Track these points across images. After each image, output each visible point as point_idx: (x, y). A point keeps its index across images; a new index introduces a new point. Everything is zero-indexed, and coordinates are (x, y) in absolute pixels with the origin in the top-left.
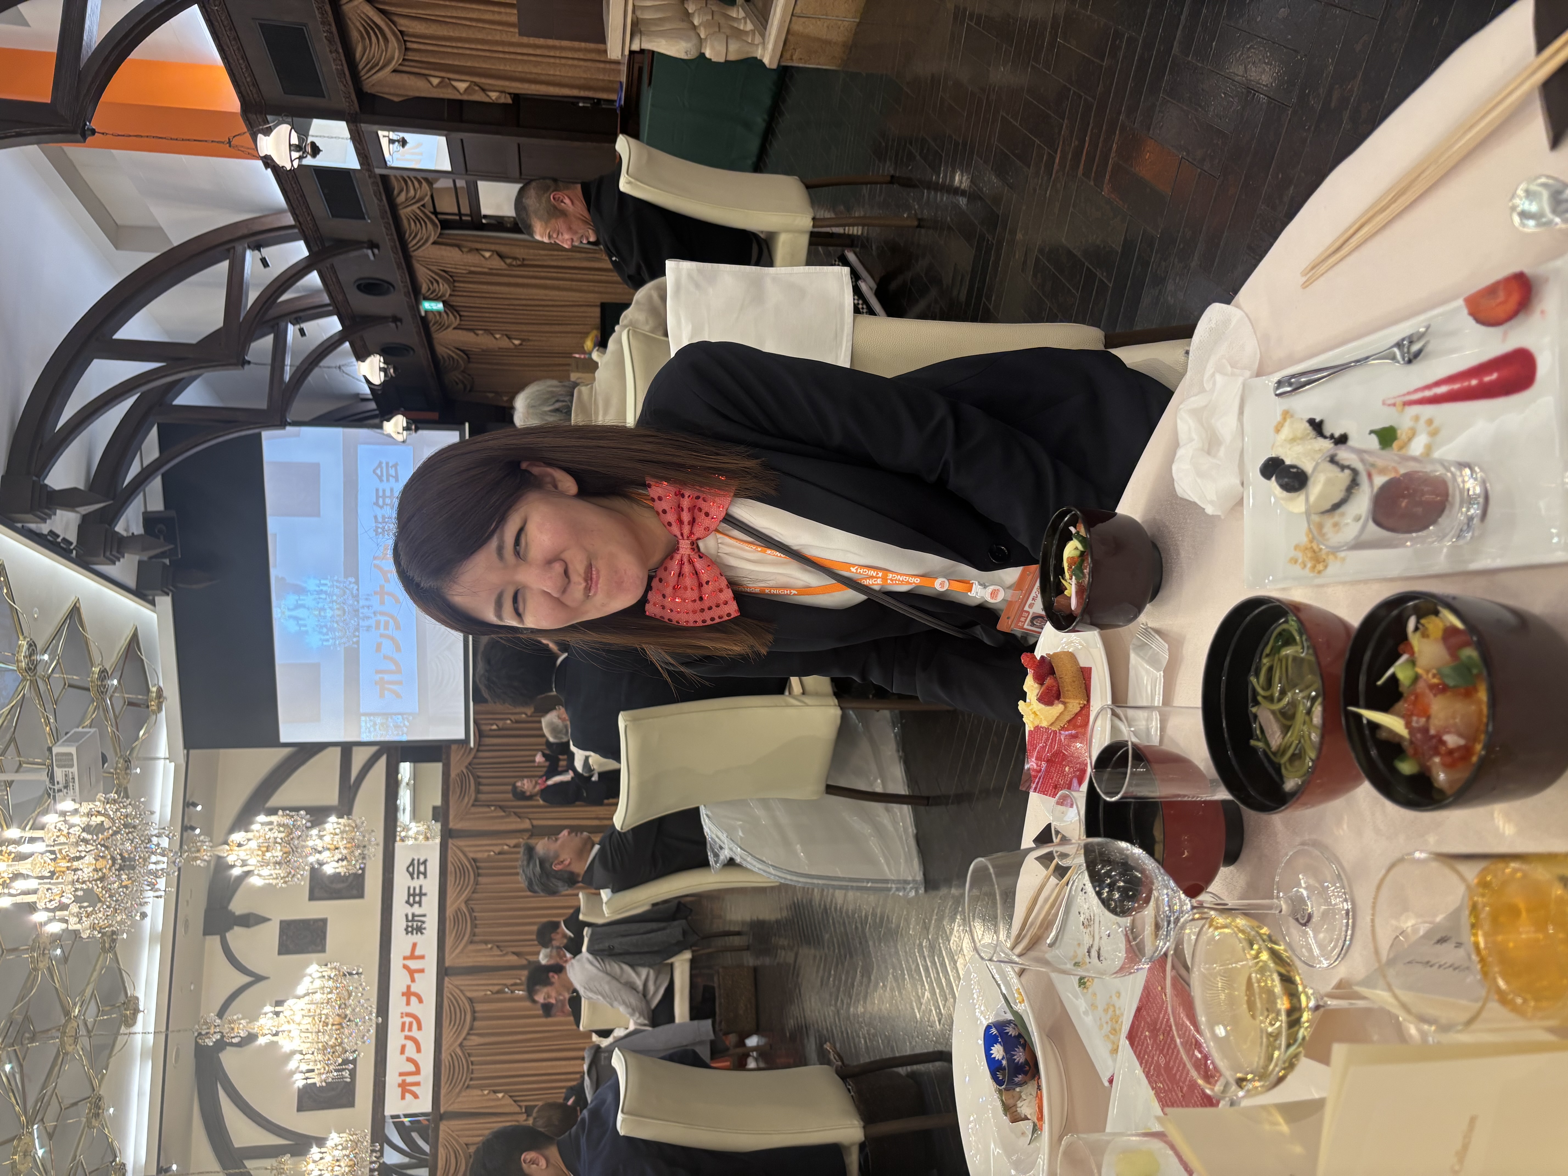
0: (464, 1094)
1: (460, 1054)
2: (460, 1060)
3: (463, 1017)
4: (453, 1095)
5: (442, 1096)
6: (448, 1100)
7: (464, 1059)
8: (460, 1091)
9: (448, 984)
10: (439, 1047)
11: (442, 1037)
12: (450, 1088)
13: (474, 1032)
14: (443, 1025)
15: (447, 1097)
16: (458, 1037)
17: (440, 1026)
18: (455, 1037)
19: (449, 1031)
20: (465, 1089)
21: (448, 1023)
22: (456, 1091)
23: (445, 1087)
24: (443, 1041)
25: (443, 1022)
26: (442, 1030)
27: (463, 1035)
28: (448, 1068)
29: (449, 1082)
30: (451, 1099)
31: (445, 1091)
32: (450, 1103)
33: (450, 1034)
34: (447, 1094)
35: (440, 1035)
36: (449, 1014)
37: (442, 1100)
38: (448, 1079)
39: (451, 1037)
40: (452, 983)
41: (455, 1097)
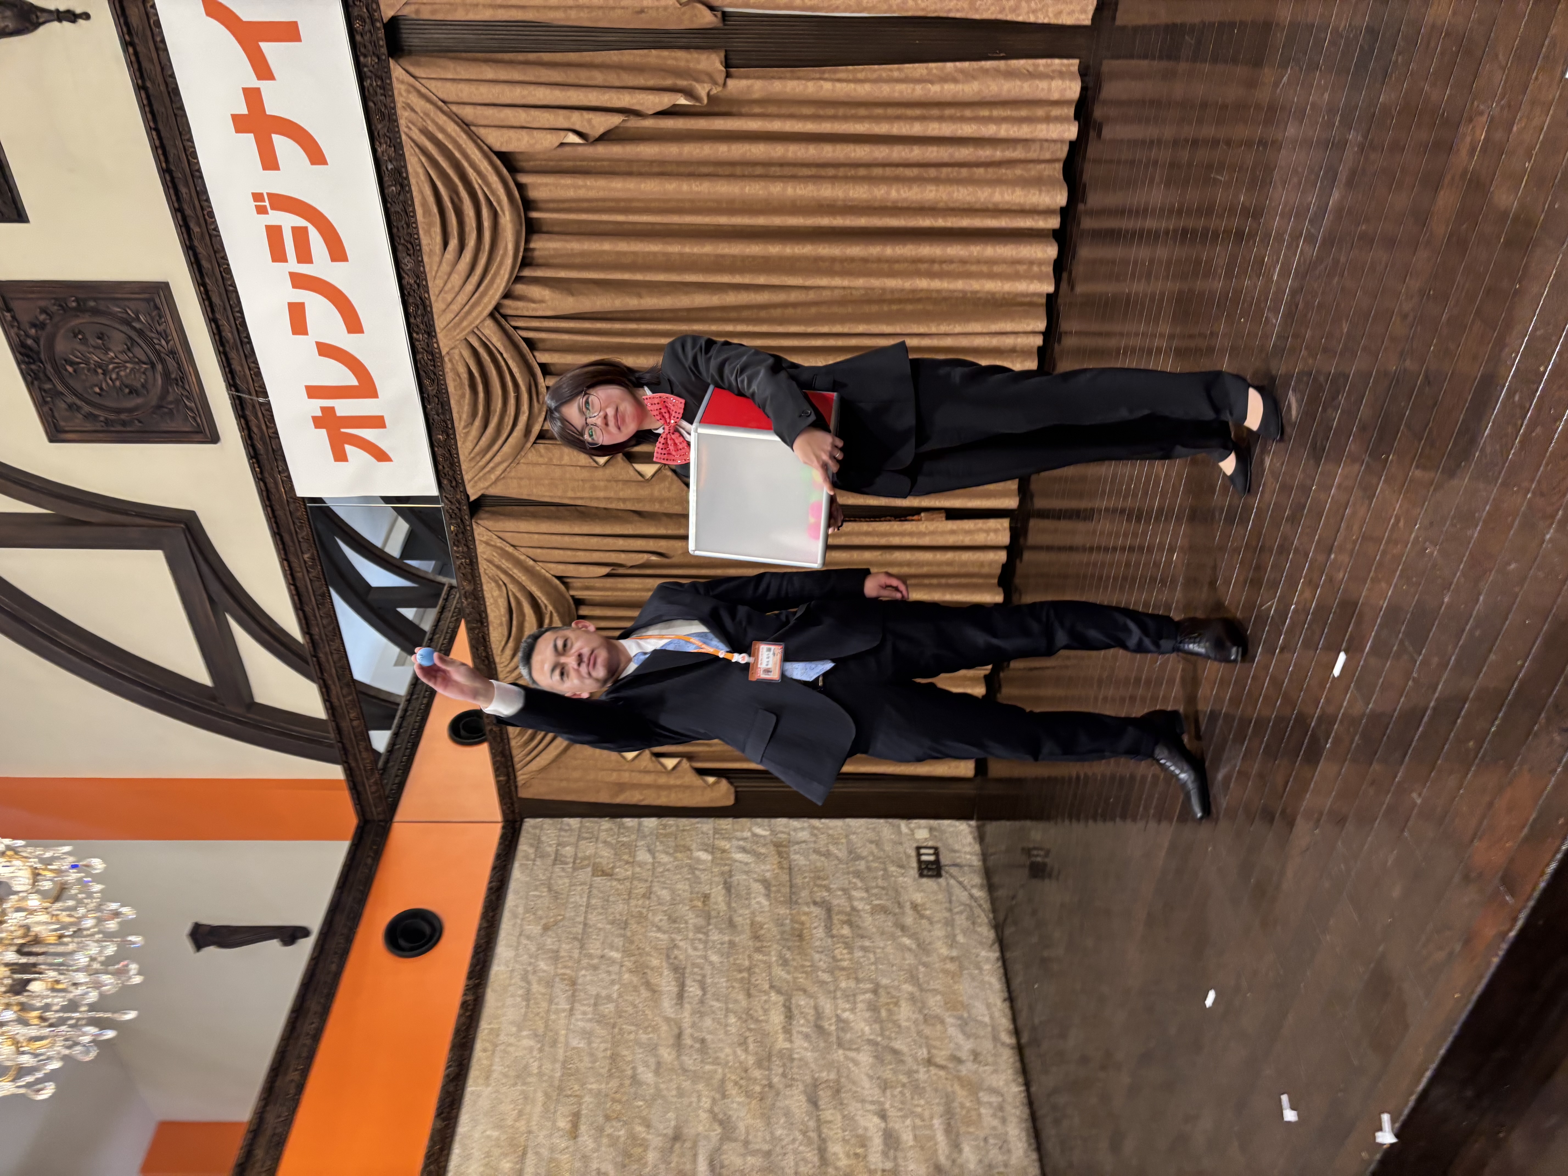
0: (532, 456)
1: (499, 345)
2: (503, 363)
3: (487, 224)
4: (497, 459)
5: (462, 458)
6: (487, 469)
7: (514, 360)
8: (519, 449)
9: (409, 92)
10: (423, 316)
11: (427, 286)
12: (484, 439)
13: (539, 273)
14: (420, 245)
15: (482, 463)
16: (482, 288)
17: (409, 246)
18: (470, 287)
19: (445, 268)
20: (534, 443)
21: (438, 239)
22: (506, 448)
23: (467, 434)
24: (433, 298)
25: (418, 234)
26: (422, 261)
27: (498, 281)
28: (466, 382)
29: (478, 422)
30: (493, 468)
31: (469, 445)
32: (493, 477)
33: (452, 278)
34: (478, 454)
35: (418, 277)
36: (435, 209)
37: (464, 467)
38: (474, 414)
39: (457, 289)
40: (423, 90)
41: (505, 465)
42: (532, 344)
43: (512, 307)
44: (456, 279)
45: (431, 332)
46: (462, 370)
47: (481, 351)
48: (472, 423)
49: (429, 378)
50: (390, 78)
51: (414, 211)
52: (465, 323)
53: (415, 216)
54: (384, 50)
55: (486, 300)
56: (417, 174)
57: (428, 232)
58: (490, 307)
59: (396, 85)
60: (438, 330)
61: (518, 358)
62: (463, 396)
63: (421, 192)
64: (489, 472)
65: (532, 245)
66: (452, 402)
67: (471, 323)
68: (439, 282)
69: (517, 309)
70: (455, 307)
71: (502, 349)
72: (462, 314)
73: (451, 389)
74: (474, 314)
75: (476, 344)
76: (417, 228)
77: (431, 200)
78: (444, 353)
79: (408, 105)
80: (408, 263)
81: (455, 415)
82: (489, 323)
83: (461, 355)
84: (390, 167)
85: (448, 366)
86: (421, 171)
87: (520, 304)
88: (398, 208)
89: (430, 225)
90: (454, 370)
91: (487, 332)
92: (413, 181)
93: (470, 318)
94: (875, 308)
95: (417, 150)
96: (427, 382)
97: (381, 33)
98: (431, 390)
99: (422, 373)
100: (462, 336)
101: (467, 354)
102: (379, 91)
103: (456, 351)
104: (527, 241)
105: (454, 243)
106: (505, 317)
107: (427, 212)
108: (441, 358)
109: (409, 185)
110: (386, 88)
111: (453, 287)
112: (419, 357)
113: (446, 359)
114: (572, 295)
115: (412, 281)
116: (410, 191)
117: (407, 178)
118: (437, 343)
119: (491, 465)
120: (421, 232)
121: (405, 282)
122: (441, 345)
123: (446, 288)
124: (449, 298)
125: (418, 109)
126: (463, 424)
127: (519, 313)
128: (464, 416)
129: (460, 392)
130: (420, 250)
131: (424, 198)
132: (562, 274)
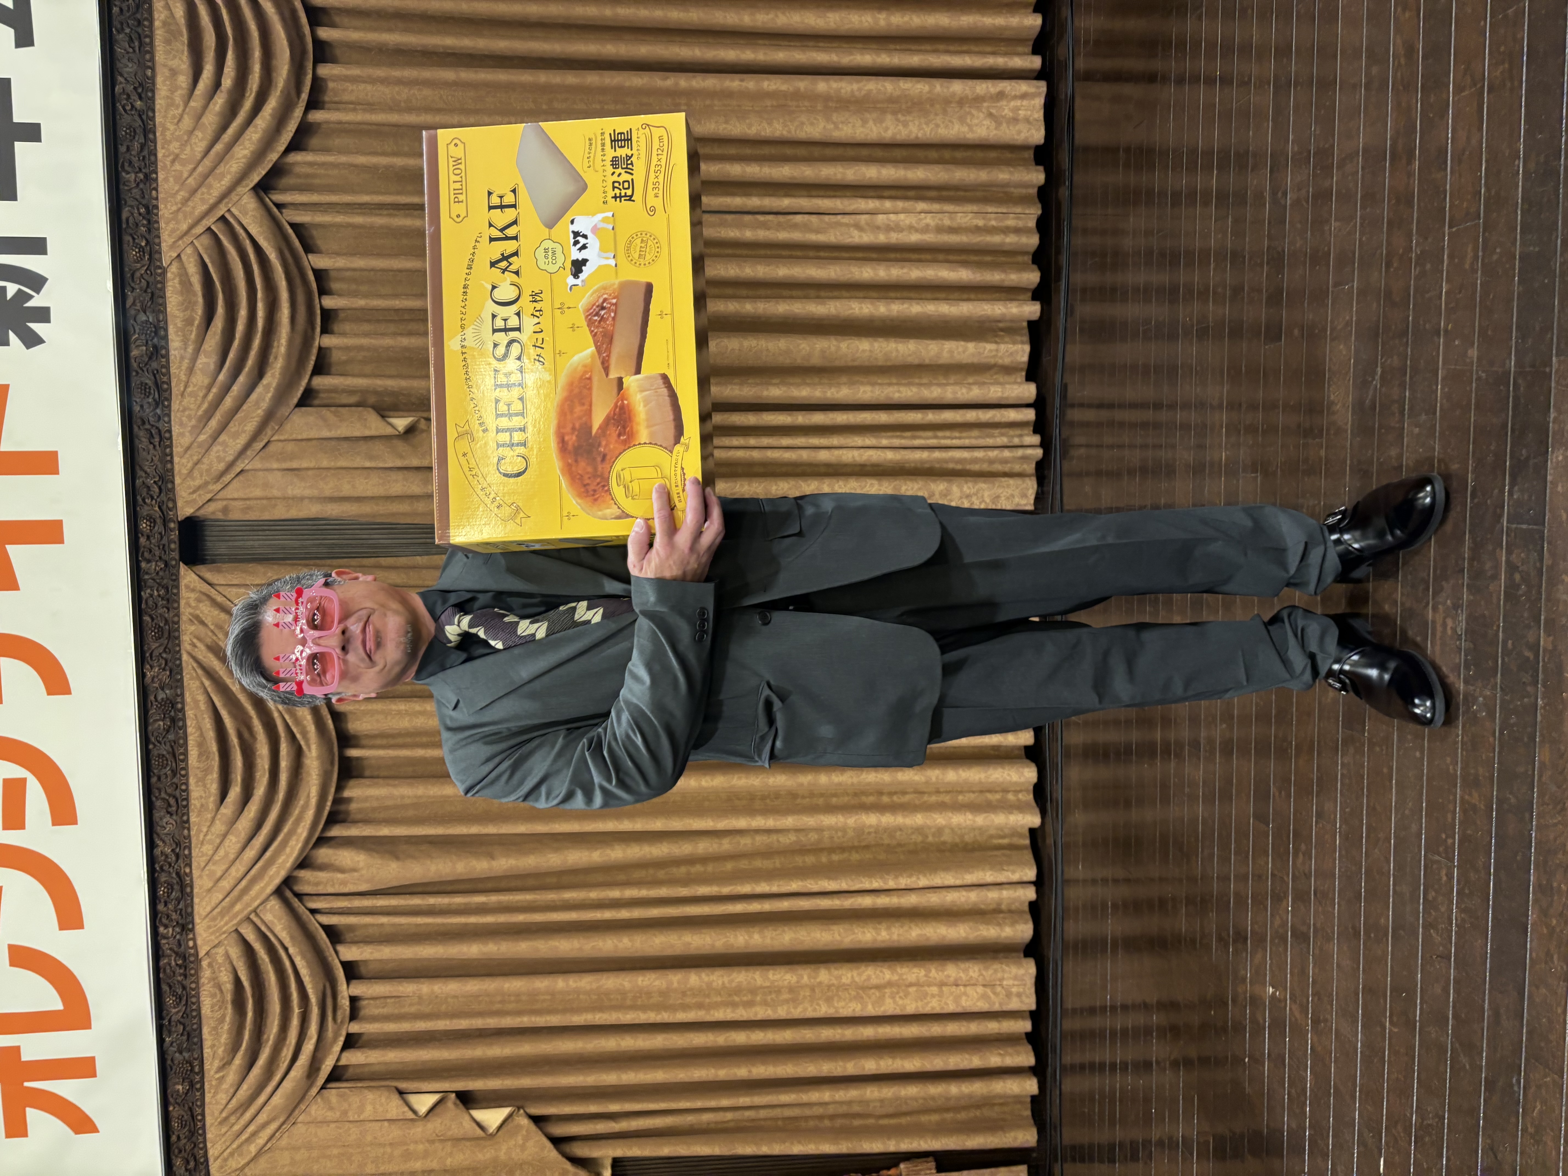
0: (316, 1109)
1: (284, 936)
2: (287, 963)
3: (284, 764)
4: (262, 1118)
5: (209, 1120)
6: (244, 1137)
7: (304, 957)
8: (299, 1100)
9: (199, 600)
10: (179, 901)
11: (189, 856)
12: (245, 1086)
13: (353, 831)
14: (187, 799)
15: (236, 1128)
16: (268, 854)
17: (172, 801)
18: (251, 853)
19: (219, 827)
20: (323, 1088)
21: (214, 787)
22: (277, 1099)
23: (221, 1080)
24: (196, 873)
25: (187, 784)
26: (188, 821)
27: (292, 842)
28: (229, 997)
29: (238, 1060)
30: (254, 1134)
31: (223, 1097)
32: (253, 1149)
33: (227, 843)
34: (233, 1113)
35: (178, 844)
36: (214, 747)
37: (209, 1136)
38: (235, 1048)
39: (232, 857)
40: (219, 599)
41: (274, 1126)
42: (334, 934)
43: (309, 880)
44: (233, 843)
45: (186, 926)
46: (226, 978)
47: (258, 947)
48: (229, 1063)
49: (175, 994)
50: (177, 587)
51: (186, 754)
52: (238, 907)
53: (186, 760)
54: (176, 555)
55: (272, 871)
56: (196, 702)
57: (202, 780)
58: (277, 881)
59: (184, 593)
60: (197, 920)
61: (310, 955)
62: (222, 1020)
63: (199, 728)
64: (247, 1140)
65: (347, 794)
66: (205, 1031)
67: (248, 905)
68: (208, 849)
69: (317, 884)
70: (226, 884)
71: (287, 942)
72: (236, 892)
73: (206, 1009)
74: (253, 893)
75: (251, 936)
76: (186, 776)
77: (211, 735)
78: (202, 953)
79: (197, 617)
80: (167, 824)
81: (207, 1051)
82: (275, 904)
83: (227, 956)
84: (161, 695)
85: (206, 974)
86: (201, 698)
87: (322, 875)
88: (164, 750)
89: (207, 771)
90: (214, 979)
91: (268, 917)
92: (190, 713)
93: (246, 898)
94: (810, 860)
95: (200, 672)
96: (169, 1001)
97: (175, 535)
98: (175, 1012)
99: (165, 987)
100: (230, 927)
101: (235, 952)
102: (161, 603)
103: (221, 950)
104: (339, 788)
105: (235, 791)
106: (299, 896)
107: (203, 754)
108: (198, 961)
109: (184, 719)
110: (171, 599)
111: (227, 854)
112: (163, 962)
113: (205, 963)
114: (397, 858)
115: (168, 850)
116: (184, 727)
117: (182, 710)
118: (194, 939)
119: (252, 1128)
120: (192, 781)
121: (157, 852)
122: (199, 942)
123: (216, 858)
124: (219, 870)
125: (208, 621)
126: (217, 1064)
127: (321, 889)
128: (220, 1051)
129: (218, 1015)
130: (187, 806)
131: (202, 735)
132: (385, 831)
